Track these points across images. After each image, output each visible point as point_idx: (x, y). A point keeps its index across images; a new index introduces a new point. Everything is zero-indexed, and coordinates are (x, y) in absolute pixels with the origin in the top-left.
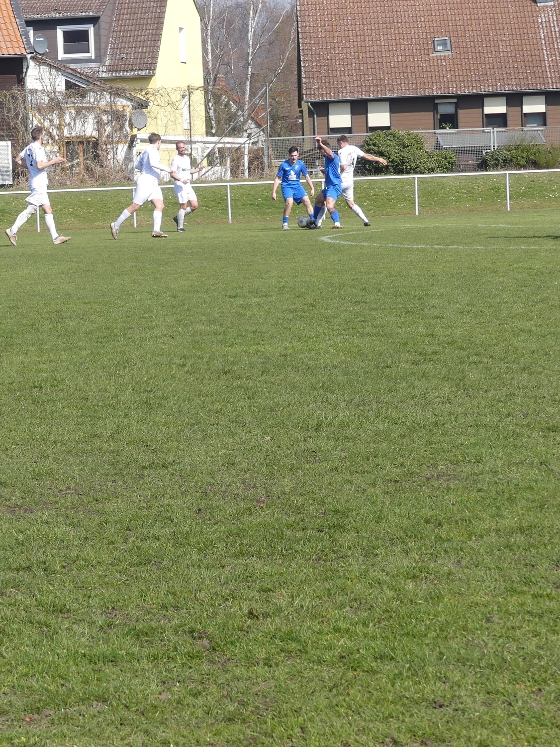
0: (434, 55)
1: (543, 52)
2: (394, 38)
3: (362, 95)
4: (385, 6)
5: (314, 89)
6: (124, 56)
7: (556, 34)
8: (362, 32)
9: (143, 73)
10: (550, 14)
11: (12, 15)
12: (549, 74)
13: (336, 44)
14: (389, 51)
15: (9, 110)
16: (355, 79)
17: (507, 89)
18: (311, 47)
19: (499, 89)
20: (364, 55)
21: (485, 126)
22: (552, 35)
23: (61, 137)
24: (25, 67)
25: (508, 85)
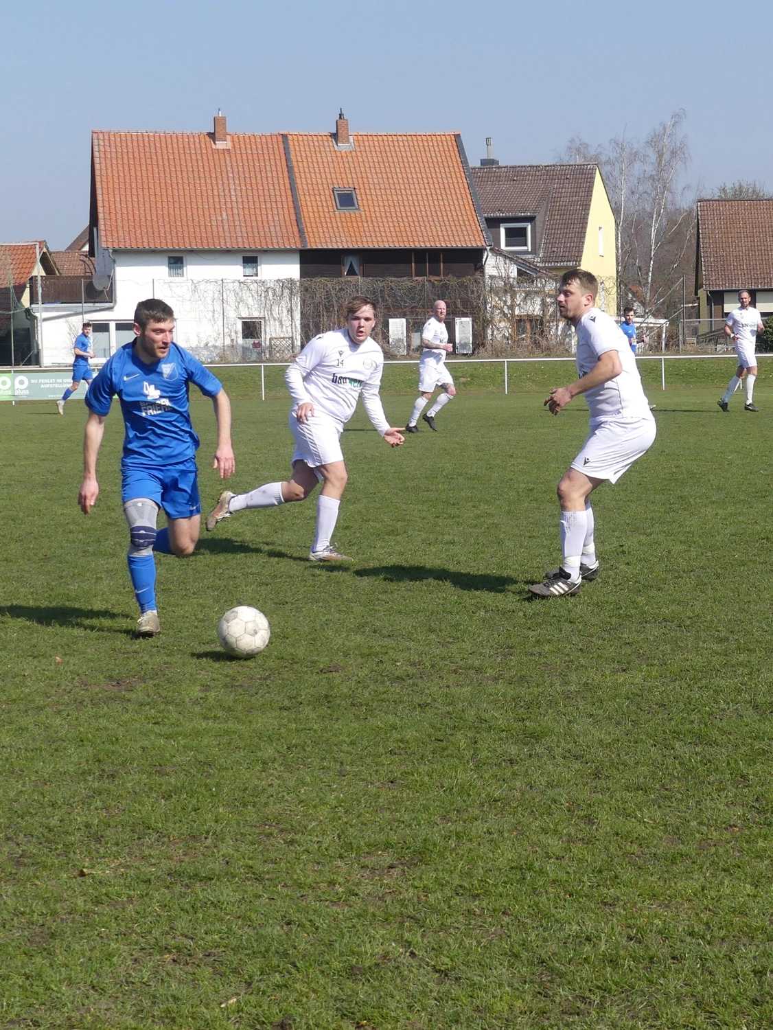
5: (712, 280)
6: (555, 250)
11: (474, 213)
15: (473, 292)
23: (513, 315)
24: (485, 257)
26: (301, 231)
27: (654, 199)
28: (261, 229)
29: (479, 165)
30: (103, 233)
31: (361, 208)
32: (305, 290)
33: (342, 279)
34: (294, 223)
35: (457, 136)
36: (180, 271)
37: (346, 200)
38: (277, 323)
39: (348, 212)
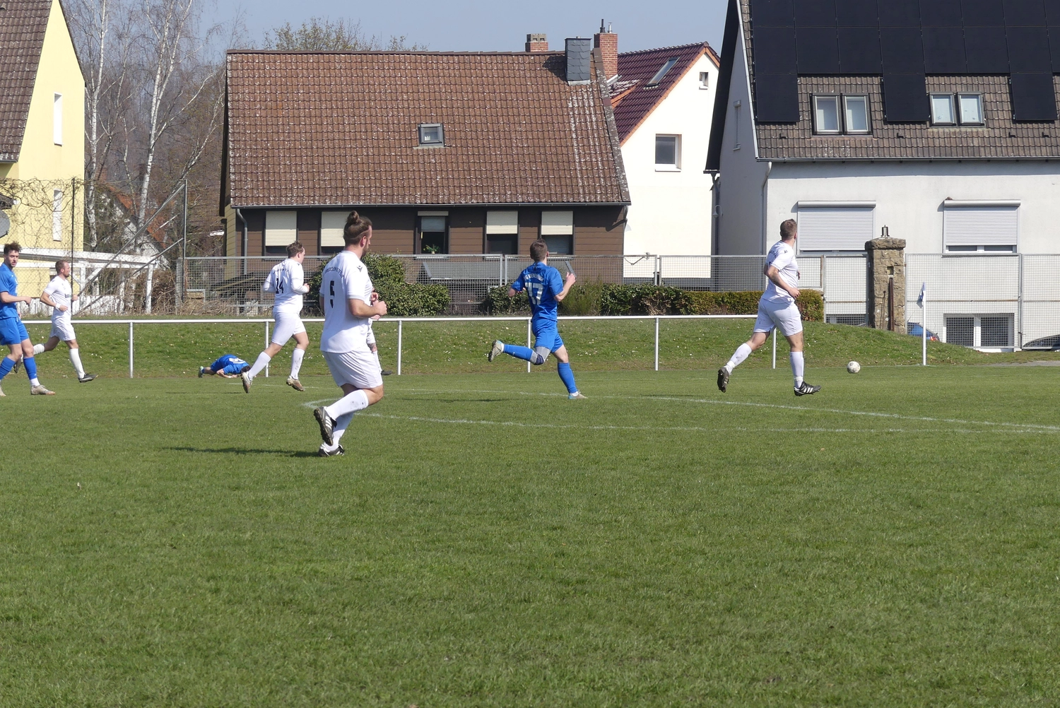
0: (419, 148)
1: (573, 150)
2: (363, 122)
3: (314, 200)
4: (352, 76)
5: (246, 190)
7: (592, 126)
8: (318, 112)
9: (1, 157)
10: (585, 96)
12: (580, 181)
13: (281, 127)
14: (356, 139)
16: (305, 177)
17: (520, 200)
18: (245, 130)
19: (509, 199)
20: (320, 145)
21: (486, 251)
22: (587, 127)
25: (522, 194)
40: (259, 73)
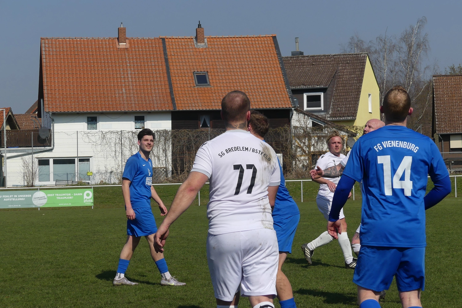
5: (442, 128)
6: (339, 109)
9: (349, 118)
11: (284, 87)
13: (454, 103)
15: (283, 137)
18: (441, 105)
23: (309, 152)
24: (291, 115)
26: (173, 100)
27: (406, 76)
28: (147, 98)
29: (290, 55)
30: (46, 102)
31: (212, 85)
32: (174, 137)
33: (198, 130)
34: (169, 94)
35: (274, 38)
36: (94, 126)
37: (202, 79)
38: (156, 158)
39: (203, 87)
40: (445, 84)
